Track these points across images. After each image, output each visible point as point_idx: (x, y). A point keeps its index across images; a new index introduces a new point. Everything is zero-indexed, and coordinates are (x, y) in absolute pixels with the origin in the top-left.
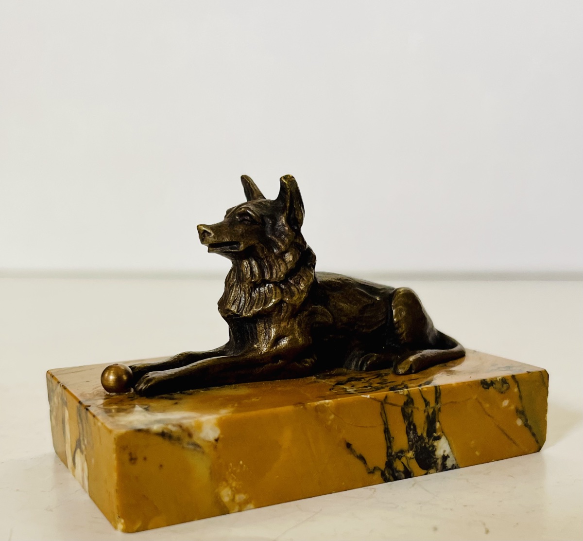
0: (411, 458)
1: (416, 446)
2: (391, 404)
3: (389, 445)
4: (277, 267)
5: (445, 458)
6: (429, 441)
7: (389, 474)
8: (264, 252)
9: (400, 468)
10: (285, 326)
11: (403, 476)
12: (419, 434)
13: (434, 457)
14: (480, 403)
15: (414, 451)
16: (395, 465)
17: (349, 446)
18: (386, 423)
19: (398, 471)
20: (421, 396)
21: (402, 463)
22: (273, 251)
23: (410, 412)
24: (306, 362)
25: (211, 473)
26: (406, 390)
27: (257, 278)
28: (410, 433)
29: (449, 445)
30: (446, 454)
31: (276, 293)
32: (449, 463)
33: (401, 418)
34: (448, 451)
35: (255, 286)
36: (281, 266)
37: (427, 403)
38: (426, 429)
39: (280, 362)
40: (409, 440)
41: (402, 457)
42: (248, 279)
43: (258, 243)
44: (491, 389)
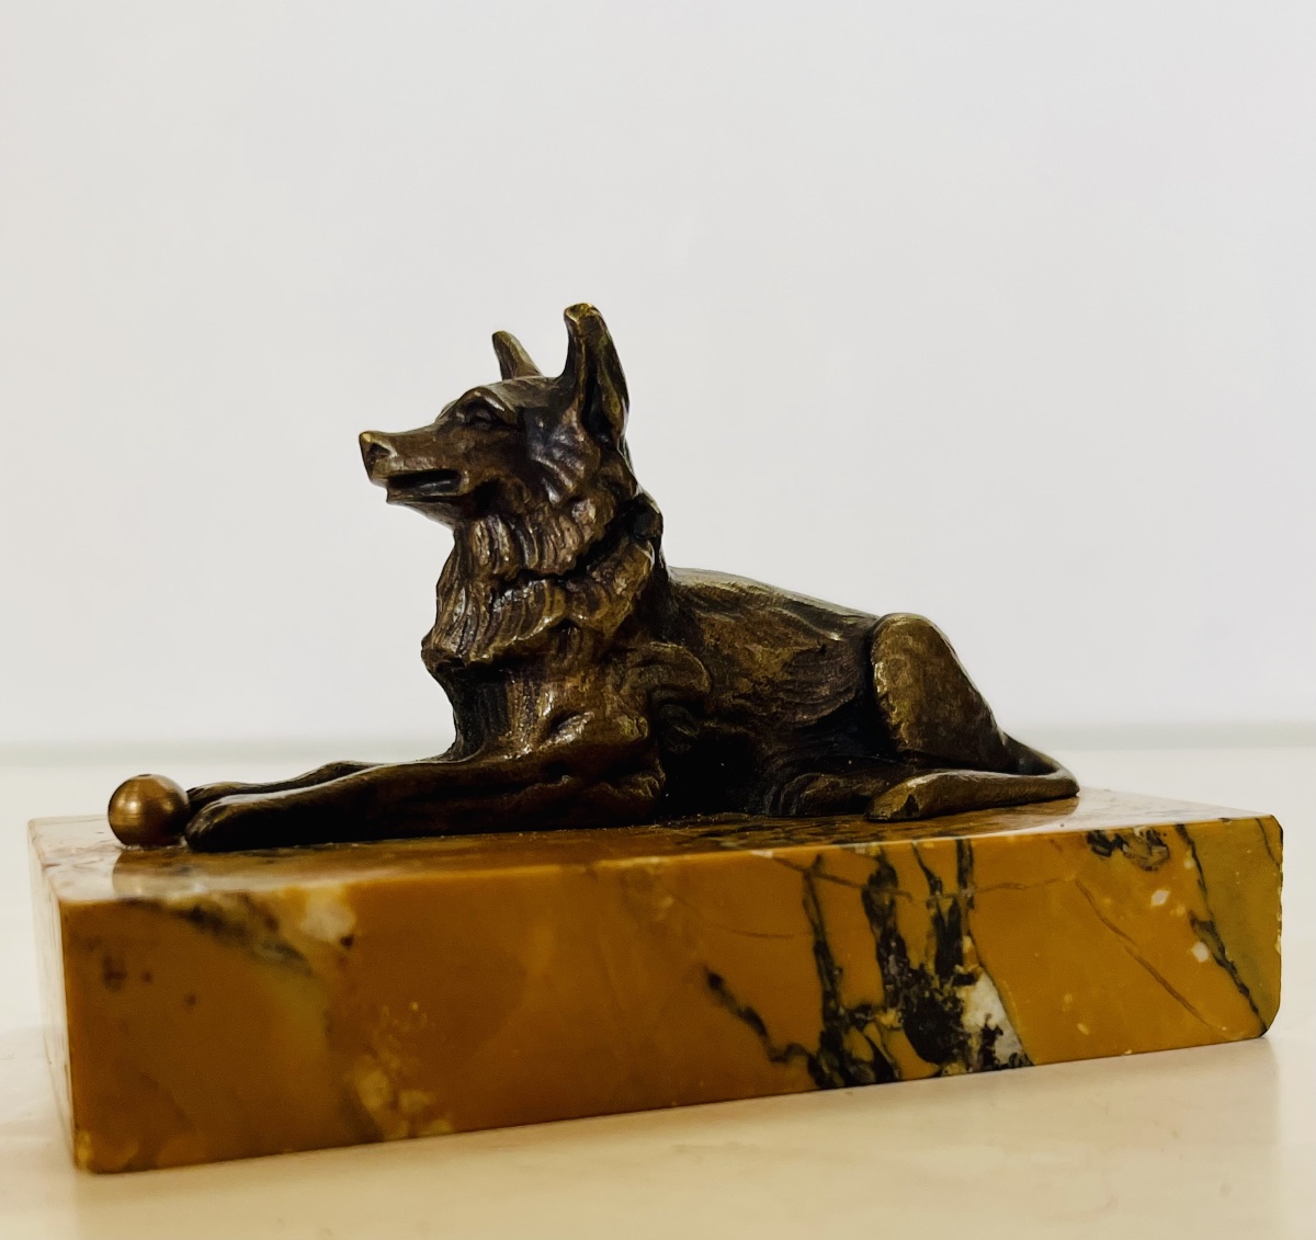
0: (892, 1029)
1: (907, 999)
2: (834, 879)
3: (829, 987)
4: (556, 536)
5: (990, 1035)
6: (942, 985)
7: (831, 1067)
8: (522, 500)
9: (864, 1053)
10: (576, 687)
11: (872, 1075)
12: (915, 965)
13: (960, 1029)
14: (1087, 894)
15: (901, 1010)
16: (847, 1045)
17: (715, 981)
18: (818, 929)
19: (856, 1062)
20: (918, 866)
21: (868, 1039)
22: (547, 495)
23: (887, 903)
24: (637, 785)
25: (329, 1030)
26: (874, 844)
27: (506, 565)
28: (888, 962)
29: (1001, 998)
30: (992, 1024)
31: (552, 602)
32: (1002, 1049)
33: (862, 918)
34: (998, 1017)
35: (501, 584)
36: (566, 534)
37: (935, 884)
38: (933, 952)
39: (565, 779)
40: (887, 979)
41: (866, 1022)
42: (482, 568)
43: (507, 477)
44: (1117, 855)
